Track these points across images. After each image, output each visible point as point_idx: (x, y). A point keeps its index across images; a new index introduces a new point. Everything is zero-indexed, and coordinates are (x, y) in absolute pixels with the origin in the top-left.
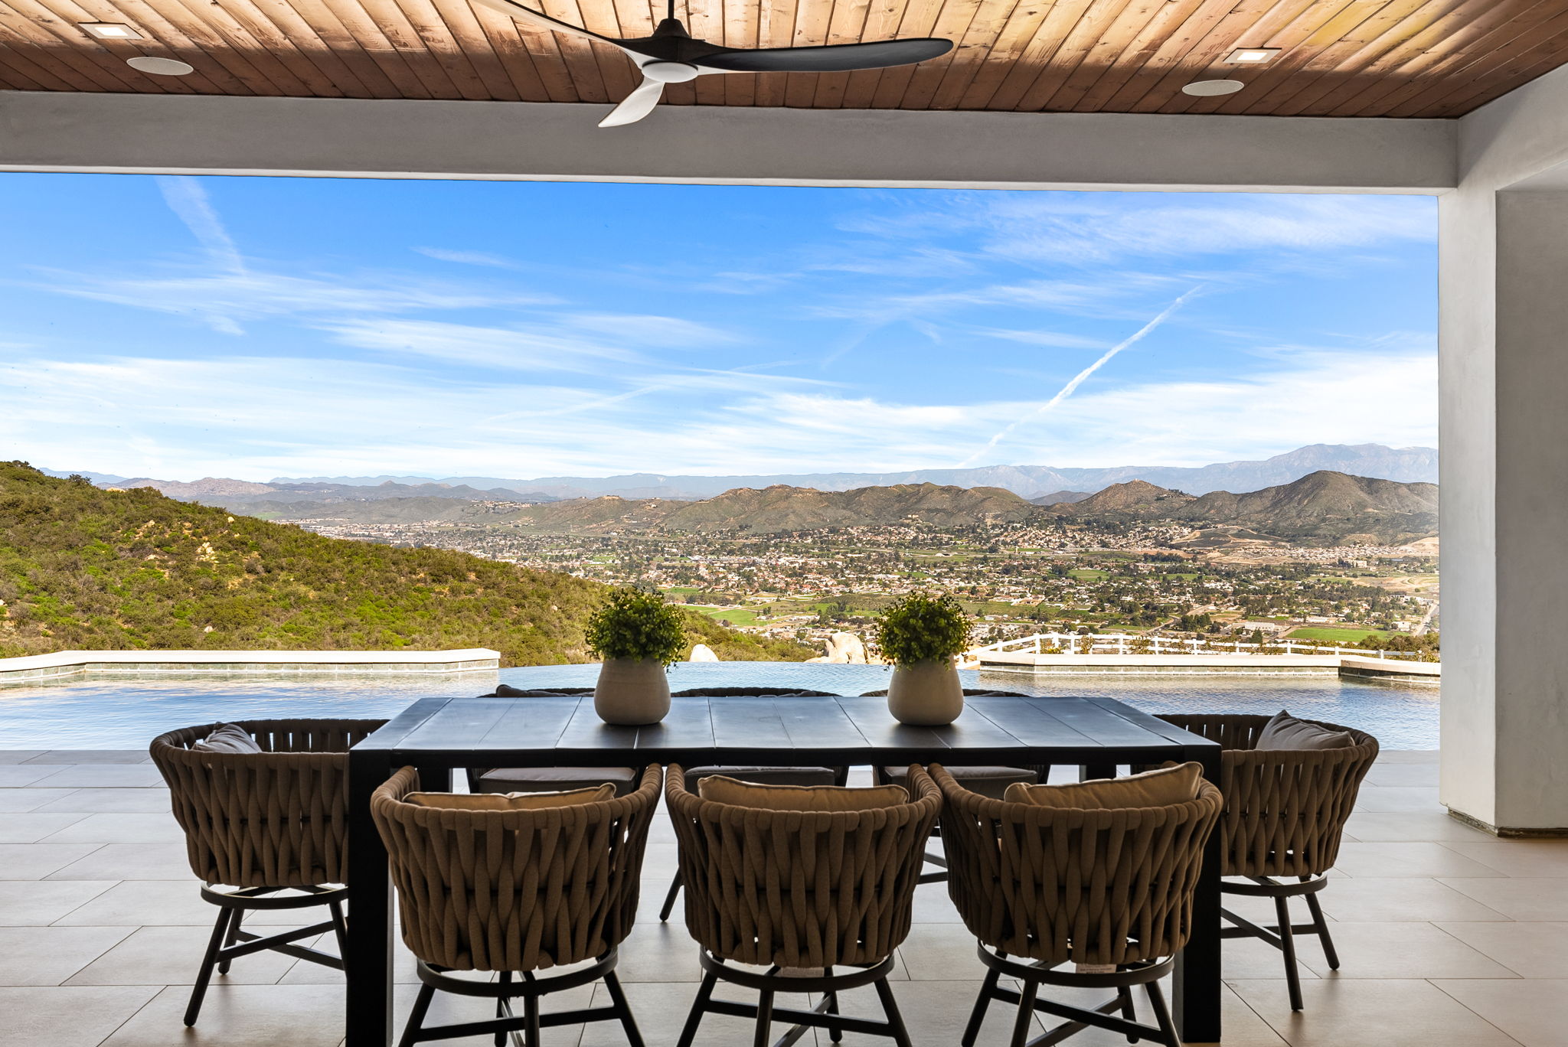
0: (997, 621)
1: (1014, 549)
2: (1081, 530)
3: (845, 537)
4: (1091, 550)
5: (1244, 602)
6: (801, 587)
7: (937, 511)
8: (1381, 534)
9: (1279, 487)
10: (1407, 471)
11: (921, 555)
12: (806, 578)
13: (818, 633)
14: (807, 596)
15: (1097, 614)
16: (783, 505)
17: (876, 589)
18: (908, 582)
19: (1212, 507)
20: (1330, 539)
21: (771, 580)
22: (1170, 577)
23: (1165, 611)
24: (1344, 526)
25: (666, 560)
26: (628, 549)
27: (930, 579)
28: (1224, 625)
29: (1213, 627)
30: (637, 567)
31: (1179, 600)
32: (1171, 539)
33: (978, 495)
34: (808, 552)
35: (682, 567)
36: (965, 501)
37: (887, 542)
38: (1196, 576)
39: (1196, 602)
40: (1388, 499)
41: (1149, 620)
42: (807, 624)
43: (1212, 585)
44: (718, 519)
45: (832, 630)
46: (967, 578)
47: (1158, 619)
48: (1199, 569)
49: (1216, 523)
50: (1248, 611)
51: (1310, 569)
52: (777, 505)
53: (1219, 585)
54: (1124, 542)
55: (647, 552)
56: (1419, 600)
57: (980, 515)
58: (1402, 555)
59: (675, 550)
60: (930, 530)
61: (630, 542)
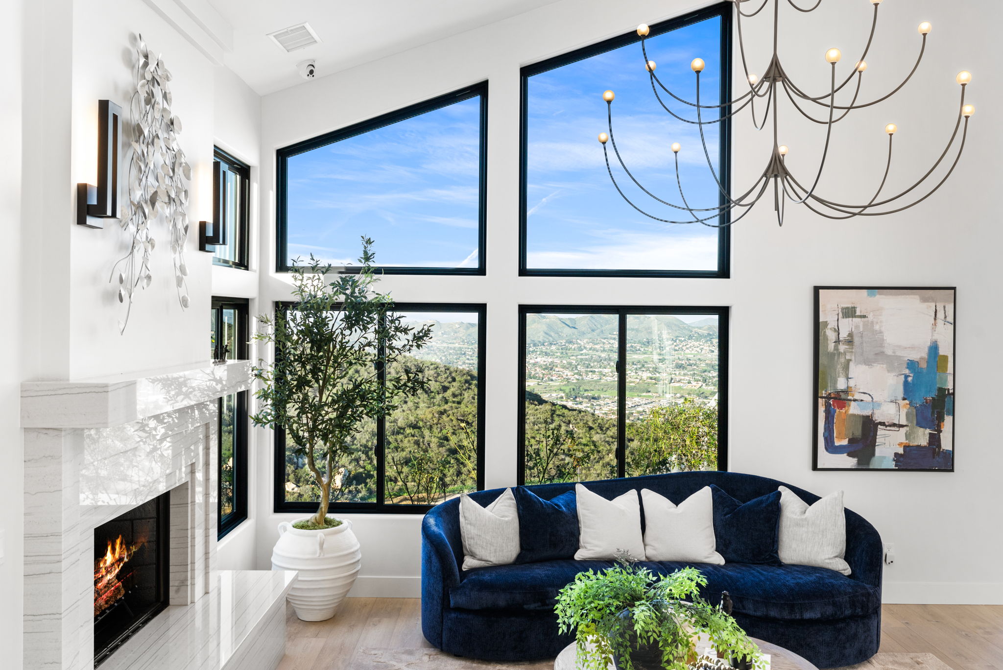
1: (681, 354)
3: (576, 345)
6: (551, 376)
7: (633, 330)
12: (554, 370)
14: (556, 381)
17: (597, 378)
21: (533, 372)
27: (630, 372)
34: (554, 355)
37: (602, 349)
46: (653, 371)
61: (445, 348)
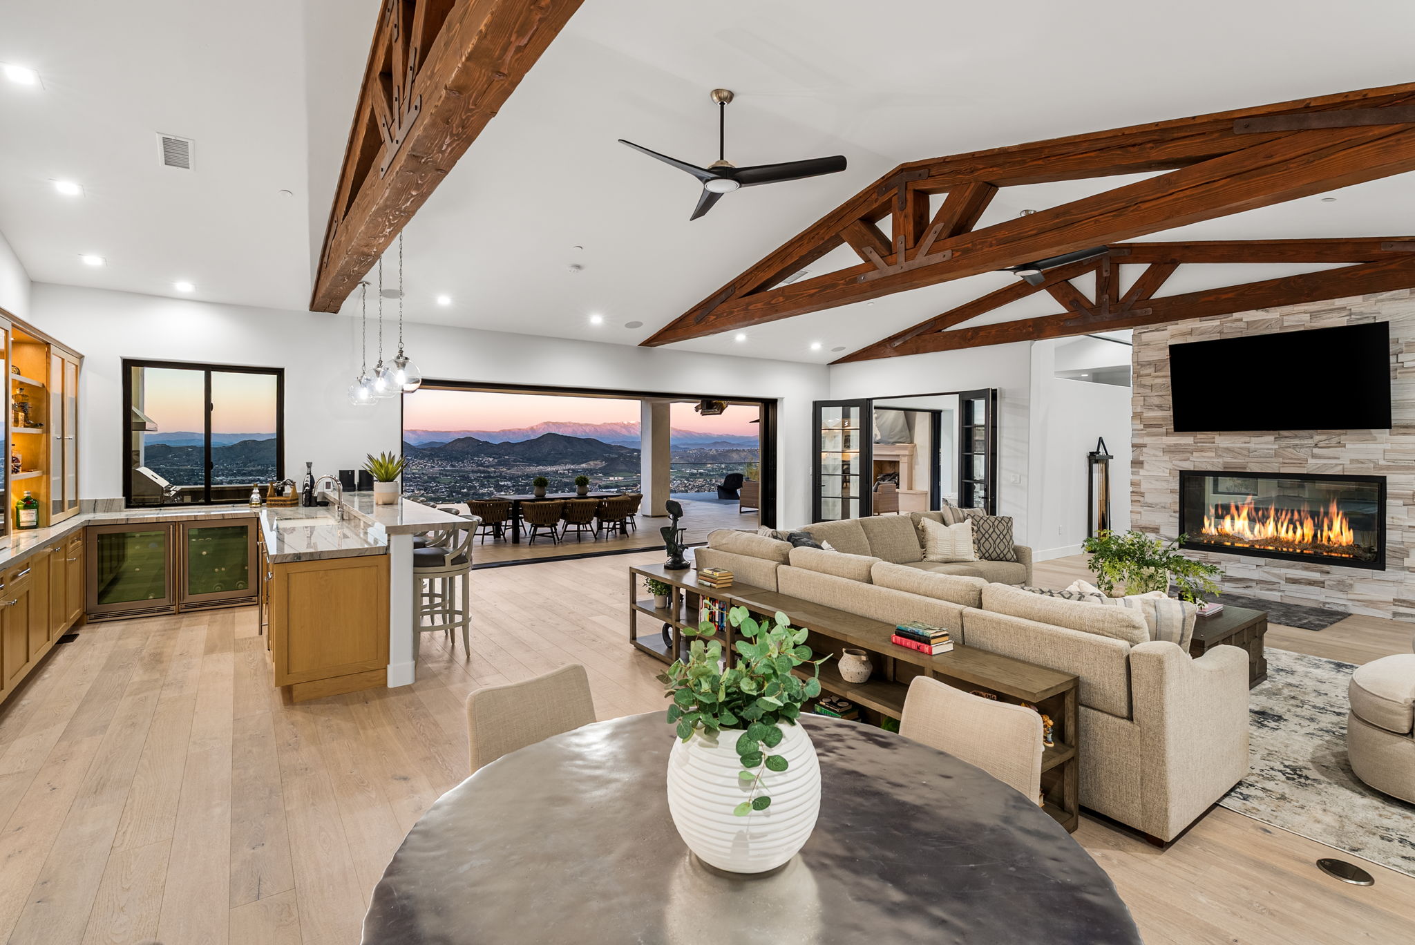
2: (441, 460)
4: (446, 469)
5: (517, 490)
8: (573, 459)
9: (531, 440)
15: (450, 498)
19: (502, 449)
20: (553, 462)
22: (484, 480)
23: (482, 496)
24: (558, 457)
31: (488, 490)
32: (484, 463)
38: (496, 480)
39: (496, 491)
40: (576, 445)
43: (502, 483)
44: (235, 456)
48: (497, 476)
49: (505, 456)
53: (506, 483)
54: (462, 465)
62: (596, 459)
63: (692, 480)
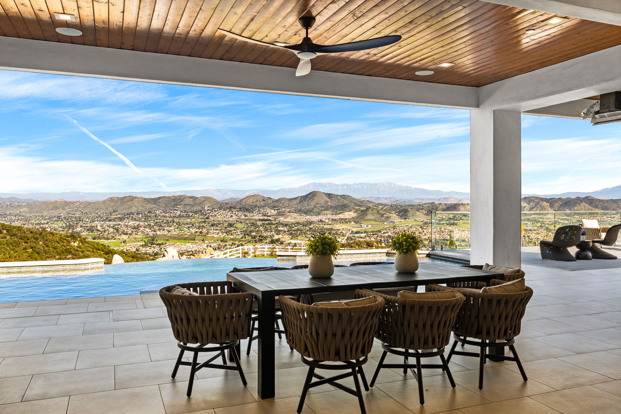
0: (209, 243)
1: (215, 218)
2: (238, 211)
3: (154, 214)
4: (241, 218)
5: (291, 234)
6: (137, 233)
7: (188, 205)
8: (333, 211)
9: (302, 196)
10: (340, 191)
11: (182, 220)
12: (139, 229)
13: (144, 249)
14: (140, 236)
15: (244, 239)
16: (130, 203)
17: (166, 233)
18: (177, 230)
19: (281, 203)
20: (317, 213)
21: (126, 231)
22: (267, 226)
23: (266, 238)
24: (321, 209)
25: (84, 224)
26: (68, 220)
27: (185, 229)
28: (285, 241)
29: (281, 242)
30: (72, 227)
31: (270, 234)
32: (268, 214)
33: (202, 199)
34: (140, 220)
35: (91, 226)
36: (198, 202)
37: (169, 216)
38: (276, 226)
39: (276, 234)
40: (334, 200)
41: (261, 241)
42: (140, 246)
43: (281, 229)
44: (105, 208)
45: (149, 248)
46: (198, 228)
47: (263, 240)
48: (277, 224)
49: (282, 208)
50: (292, 237)
51: (311, 223)
52: (128, 203)
53: (283, 229)
54: (252, 215)
55: (76, 221)
56: (344, 232)
57: (203, 206)
58: (339, 218)
59: (87, 220)
60: (185, 212)
61: (69, 217)
62: (350, 211)
63: (425, 228)
